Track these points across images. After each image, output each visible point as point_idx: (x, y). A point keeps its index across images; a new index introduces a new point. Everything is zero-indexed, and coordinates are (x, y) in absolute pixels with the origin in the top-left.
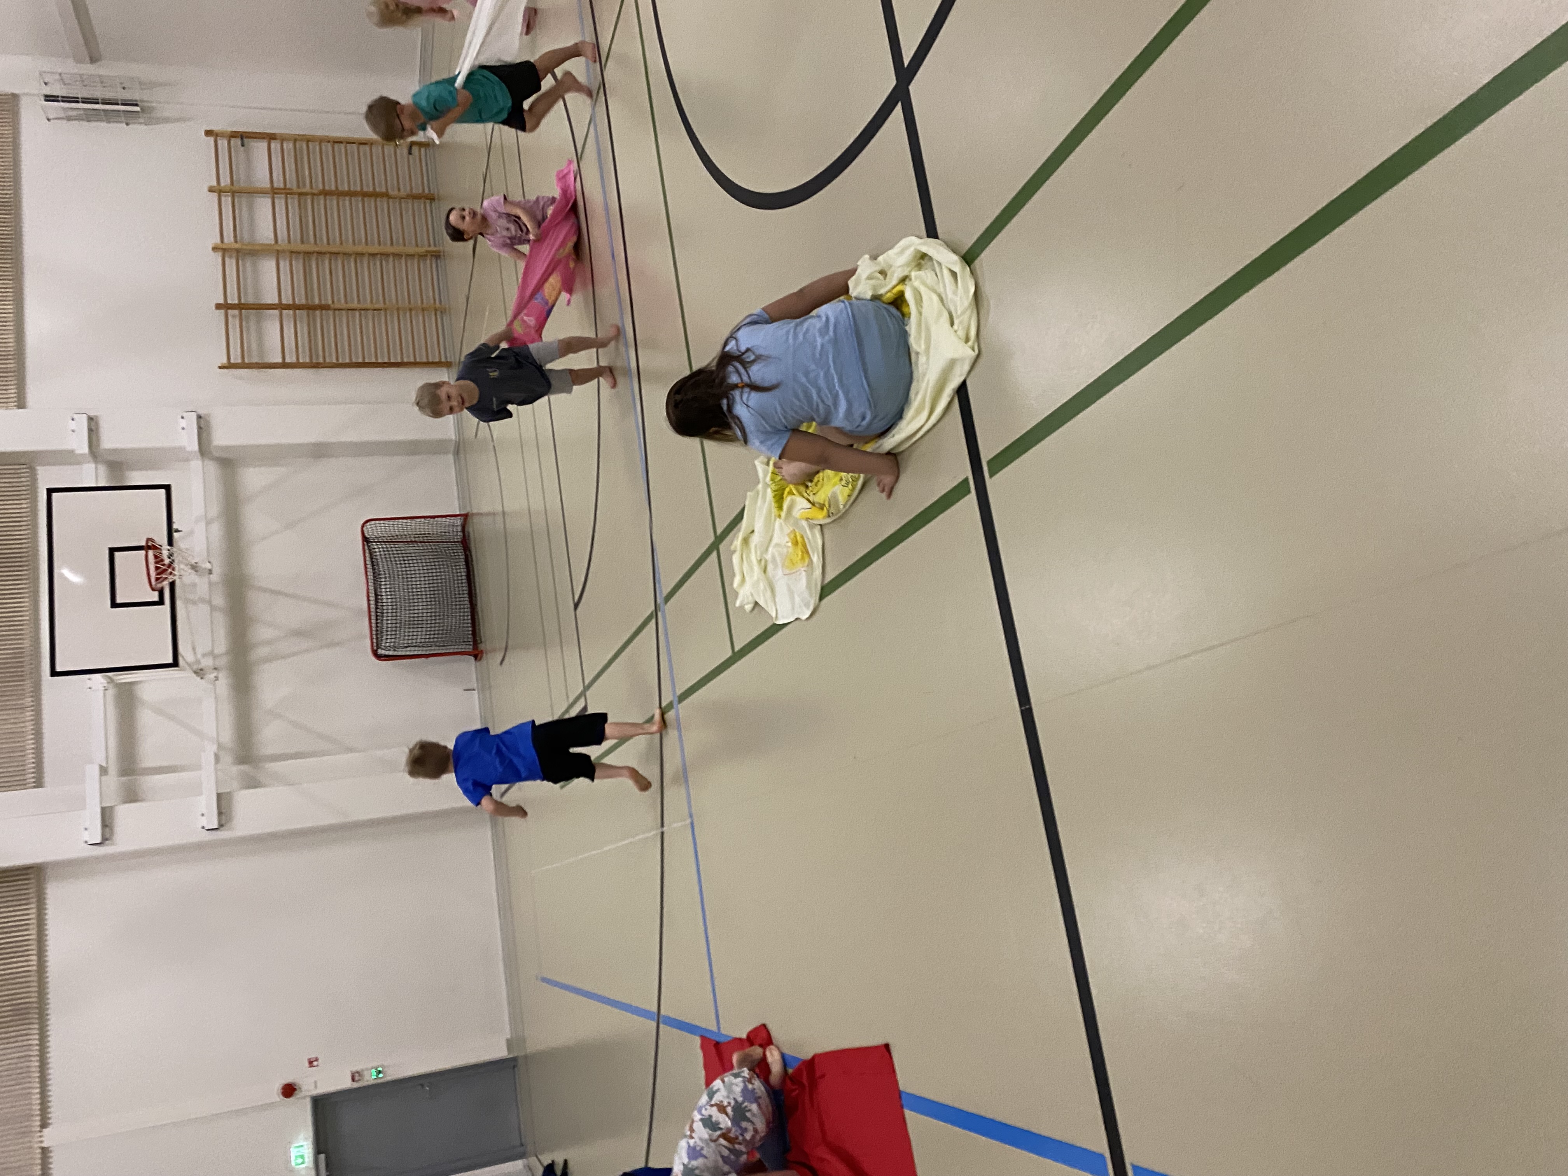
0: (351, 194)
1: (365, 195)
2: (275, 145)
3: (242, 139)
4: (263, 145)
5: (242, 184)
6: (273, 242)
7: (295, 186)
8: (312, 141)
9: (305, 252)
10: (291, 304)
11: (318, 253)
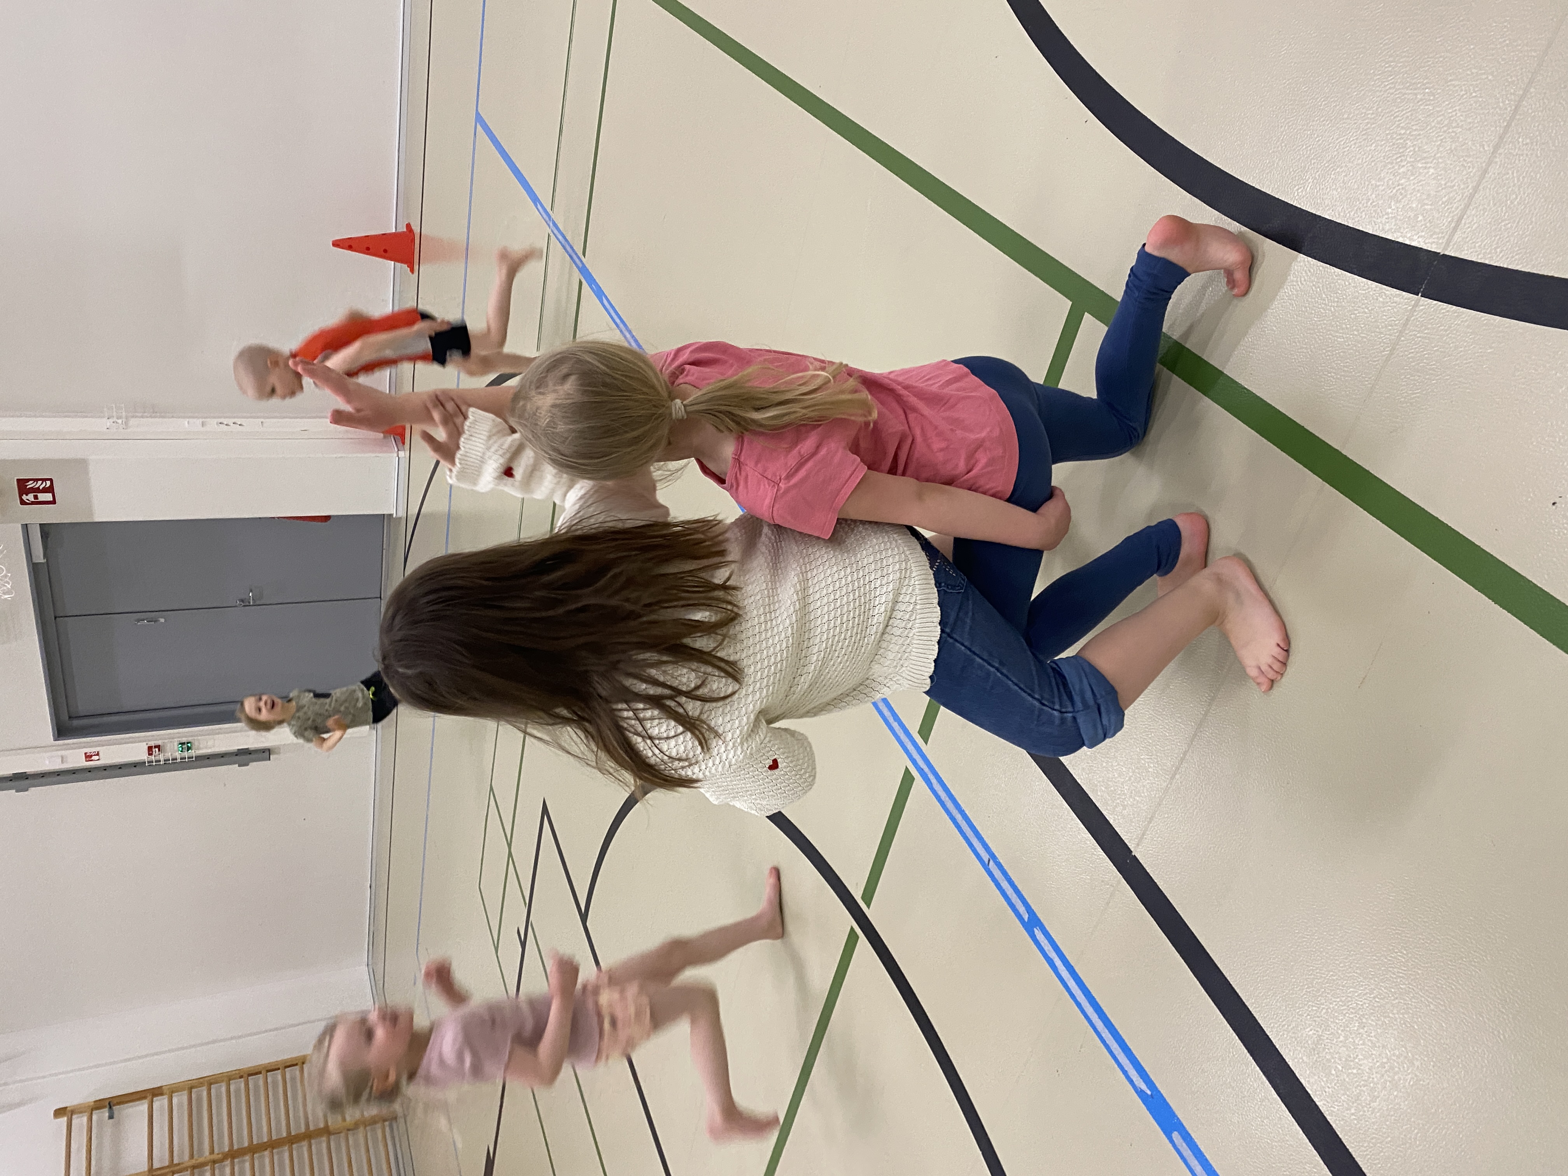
2: (160, 1103)
3: (110, 1107)
4: (143, 1107)
7: (186, 1157)
8: (217, 1083)
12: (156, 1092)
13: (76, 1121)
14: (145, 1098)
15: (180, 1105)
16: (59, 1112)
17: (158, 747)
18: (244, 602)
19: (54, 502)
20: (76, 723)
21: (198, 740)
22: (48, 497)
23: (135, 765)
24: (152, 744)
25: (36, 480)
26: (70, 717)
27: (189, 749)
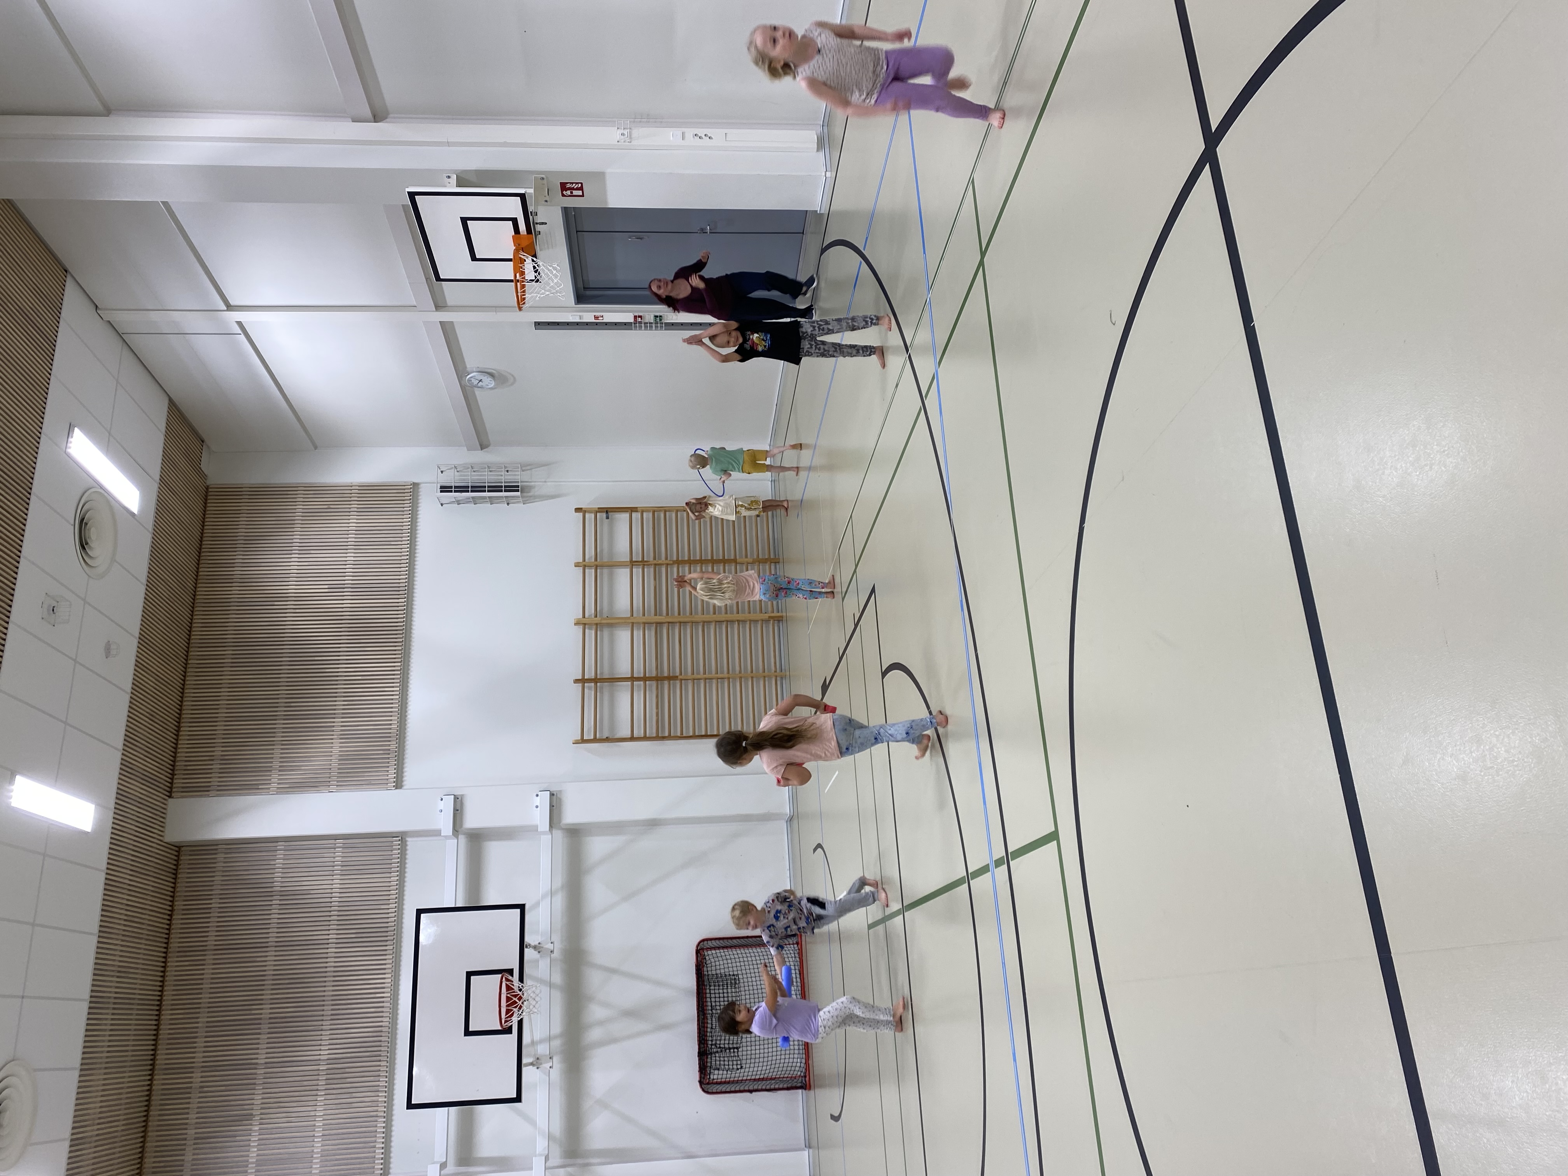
2: (637, 516)
3: (608, 512)
4: (626, 516)
5: (605, 560)
6: (629, 615)
7: (651, 559)
8: (669, 511)
9: (657, 623)
10: (642, 676)
11: (669, 623)
12: (632, 510)
13: (587, 515)
14: (628, 512)
15: (648, 519)
16: (578, 510)
17: (640, 317)
18: (703, 231)
19: (583, 196)
20: (588, 293)
21: (667, 315)
22: (580, 193)
23: (625, 324)
24: (637, 314)
25: (571, 183)
26: (584, 288)
27: (660, 320)
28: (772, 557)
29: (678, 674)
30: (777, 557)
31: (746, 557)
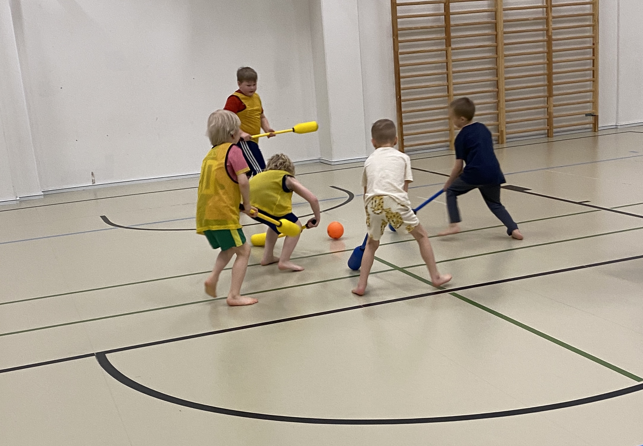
0: (550, 64)
1: (549, 76)
7: (554, 14)
8: (593, 30)
9: (496, 24)
10: (451, 11)
11: (496, 35)
15: (583, 9)
28: (555, 130)
29: (453, 46)
30: (554, 135)
31: (554, 106)
